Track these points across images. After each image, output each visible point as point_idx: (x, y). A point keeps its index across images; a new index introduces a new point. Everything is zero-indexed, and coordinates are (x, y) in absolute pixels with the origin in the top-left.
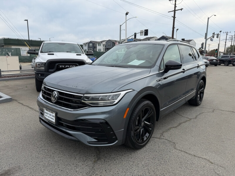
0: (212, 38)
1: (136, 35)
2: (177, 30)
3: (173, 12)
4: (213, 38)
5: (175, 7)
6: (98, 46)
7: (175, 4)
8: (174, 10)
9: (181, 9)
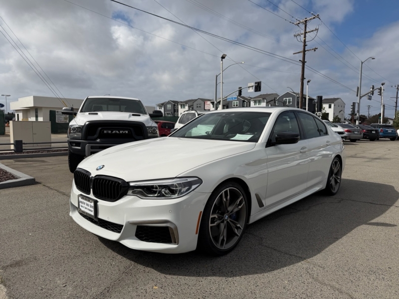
0: (369, 94)
1: (242, 91)
2: (308, 82)
3: (302, 54)
4: (371, 95)
5: (305, 45)
6: (181, 108)
7: (305, 40)
8: (302, 50)
9: (315, 50)
